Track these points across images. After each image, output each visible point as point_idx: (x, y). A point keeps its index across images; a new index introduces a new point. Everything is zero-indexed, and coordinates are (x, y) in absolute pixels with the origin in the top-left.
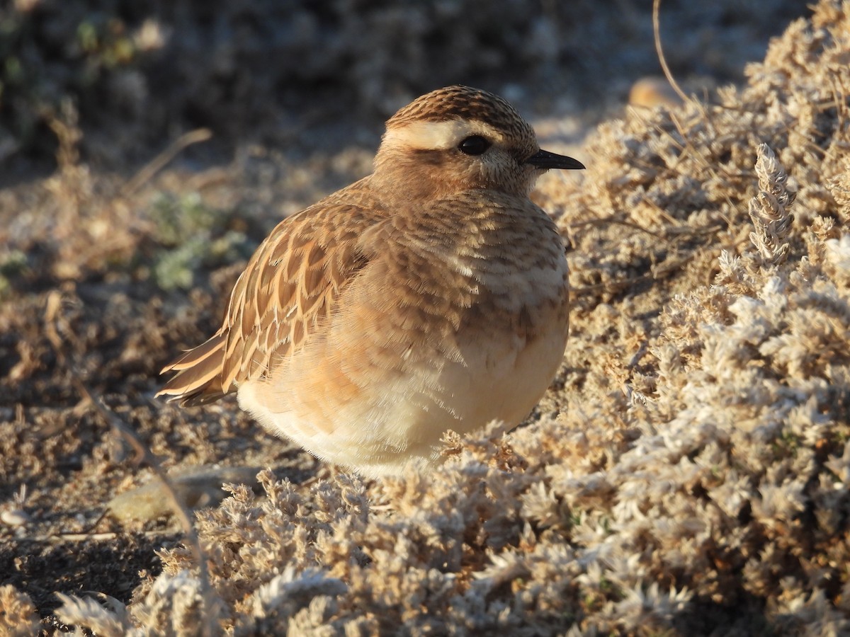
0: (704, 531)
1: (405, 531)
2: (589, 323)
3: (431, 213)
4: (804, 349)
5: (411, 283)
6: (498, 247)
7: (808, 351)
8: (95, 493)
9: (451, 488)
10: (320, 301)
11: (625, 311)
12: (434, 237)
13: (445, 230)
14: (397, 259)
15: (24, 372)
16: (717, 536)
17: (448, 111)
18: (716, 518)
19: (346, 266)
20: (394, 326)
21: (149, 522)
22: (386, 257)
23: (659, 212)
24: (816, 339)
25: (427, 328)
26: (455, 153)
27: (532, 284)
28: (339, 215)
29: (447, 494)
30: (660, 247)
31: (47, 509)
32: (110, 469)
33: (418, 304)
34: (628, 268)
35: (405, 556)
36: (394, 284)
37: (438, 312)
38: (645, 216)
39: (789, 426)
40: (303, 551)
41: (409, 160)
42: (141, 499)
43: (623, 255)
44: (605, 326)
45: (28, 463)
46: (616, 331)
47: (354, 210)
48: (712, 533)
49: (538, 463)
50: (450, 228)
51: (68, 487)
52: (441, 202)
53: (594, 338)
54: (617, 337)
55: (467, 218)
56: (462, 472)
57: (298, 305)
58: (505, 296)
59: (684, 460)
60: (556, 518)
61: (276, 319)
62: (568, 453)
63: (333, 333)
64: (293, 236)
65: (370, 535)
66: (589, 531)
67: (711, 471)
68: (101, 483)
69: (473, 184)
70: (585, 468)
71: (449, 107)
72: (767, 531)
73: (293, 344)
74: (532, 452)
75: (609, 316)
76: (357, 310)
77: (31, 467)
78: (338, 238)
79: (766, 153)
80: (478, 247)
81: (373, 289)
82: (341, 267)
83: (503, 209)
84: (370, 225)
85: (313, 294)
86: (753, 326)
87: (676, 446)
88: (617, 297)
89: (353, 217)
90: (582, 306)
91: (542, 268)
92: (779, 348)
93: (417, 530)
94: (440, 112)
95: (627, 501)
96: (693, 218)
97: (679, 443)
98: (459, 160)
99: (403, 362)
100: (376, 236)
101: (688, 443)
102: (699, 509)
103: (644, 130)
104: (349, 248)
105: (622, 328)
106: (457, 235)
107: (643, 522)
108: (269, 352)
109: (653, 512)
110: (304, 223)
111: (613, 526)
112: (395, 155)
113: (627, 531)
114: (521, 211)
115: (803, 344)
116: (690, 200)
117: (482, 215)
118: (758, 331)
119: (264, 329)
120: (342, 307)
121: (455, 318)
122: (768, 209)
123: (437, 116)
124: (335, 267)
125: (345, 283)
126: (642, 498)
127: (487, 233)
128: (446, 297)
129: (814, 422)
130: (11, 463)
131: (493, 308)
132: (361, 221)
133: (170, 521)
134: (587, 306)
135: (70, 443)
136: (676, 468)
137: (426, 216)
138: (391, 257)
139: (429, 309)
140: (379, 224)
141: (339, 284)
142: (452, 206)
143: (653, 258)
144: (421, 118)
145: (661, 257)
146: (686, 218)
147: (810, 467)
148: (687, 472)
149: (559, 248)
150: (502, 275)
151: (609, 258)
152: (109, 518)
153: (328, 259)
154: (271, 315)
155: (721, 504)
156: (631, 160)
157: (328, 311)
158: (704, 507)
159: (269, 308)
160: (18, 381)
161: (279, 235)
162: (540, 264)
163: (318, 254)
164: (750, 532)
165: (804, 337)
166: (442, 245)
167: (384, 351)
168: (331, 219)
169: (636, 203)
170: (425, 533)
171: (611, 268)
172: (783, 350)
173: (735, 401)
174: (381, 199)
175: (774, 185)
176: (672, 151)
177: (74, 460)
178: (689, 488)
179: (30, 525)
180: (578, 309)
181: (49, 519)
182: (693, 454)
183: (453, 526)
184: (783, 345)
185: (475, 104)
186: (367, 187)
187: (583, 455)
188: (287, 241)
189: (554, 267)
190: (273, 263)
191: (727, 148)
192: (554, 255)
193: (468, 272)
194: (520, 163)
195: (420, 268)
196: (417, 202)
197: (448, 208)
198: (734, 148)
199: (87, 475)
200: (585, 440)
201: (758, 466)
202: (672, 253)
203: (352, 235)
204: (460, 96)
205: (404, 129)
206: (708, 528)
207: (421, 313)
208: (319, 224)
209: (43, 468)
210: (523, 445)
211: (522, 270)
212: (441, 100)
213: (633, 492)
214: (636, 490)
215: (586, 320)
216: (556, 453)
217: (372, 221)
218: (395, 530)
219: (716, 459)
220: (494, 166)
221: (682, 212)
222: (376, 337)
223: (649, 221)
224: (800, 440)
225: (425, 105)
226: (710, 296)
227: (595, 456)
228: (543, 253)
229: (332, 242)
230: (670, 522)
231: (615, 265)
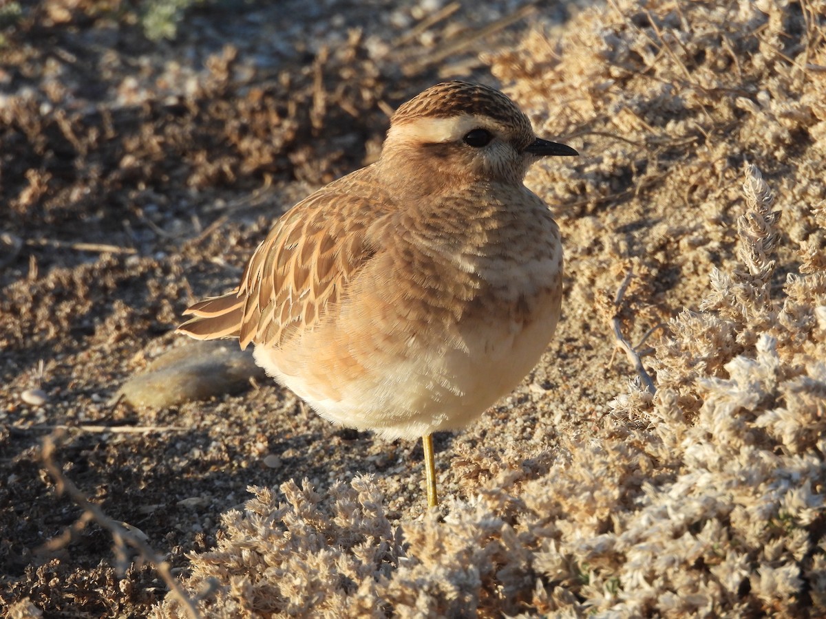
0: (706, 605)
1: (426, 587)
2: (575, 230)
3: (438, 211)
4: (798, 424)
5: (416, 278)
6: (499, 245)
7: (801, 426)
8: (108, 364)
9: (467, 541)
10: (331, 285)
11: (609, 225)
12: (441, 237)
13: (451, 230)
14: (402, 255)
15: (32, 196)
16: (719, 610)
17: (453, 107)
18: (717, 594)
19: (355, 256)
20: (400, 317)
21: (161, 411)
22: (391, 252)
23: (638, 120)
24: (809, 416)
25: (430, 319)
26: (460, 145)
27: (531, 276)
28: (348, 206)
29: (464, 547)
30: (641, 156)
31: (63, 384)
32: (121, 338)
33: (422, 297)
34: (609, 178)
35: (426, 611)
36: (399, 277)
37: (441, 304)
38: (626, 123)
39: (785, 507)
40: (326, 573)
41: (417, 154)
42: (154, 388)
43: (606, 166)
44: (590, 238)
45: (43, 326)
46: (600, 243)
47: (362, 201)
48: (713, 606)
49: (548, 516)
50: (456, 228)
51: (82, 356)
52: (447, 199)
53: (580, 250)
54: (601, 249)
55: (472, 217)
56: (478, 526)
57: (311, 288)
58: (505, 288)
59: (687, 535)
60: (565, 573)
61: (290, 297)
62: (576, 509)
63: (342, 317)
64: (307, 223)
65: (392, 590)
66: (598, 595)
67: (712, 547)
68: (112, 353)
69: (478, 177)
70: (592, 526)
71: (453, 104)
72: (765, 606)
73: (303, 323)
74: (542, 505)
75: (594, 229)
76: (364, 299)
77: (46, 331)
78: (346, 229)
79: (754, 173)
80: (481, 245)
81: (380, 281)
82: (350, 258)
83: (506, 206)
84: (378, 217)
85: (324, 280)
86: (749, 392)
87: (679, 519)
88: (601, 206)
89: (362, 208)
90: (568, 215)
91: (539, 260)
92: (775, 422)
93: (437, 586)
94: (446, 108)
95: (634, 570)
96: (671, 125)
97: (682, 516)
98: (463, 152)
99: (407, 348)
100: (382, 230)
101: (691, 516)
102: (702, 584)
103: (622, 21)
104: (358, 239)
105: (606, 240)
106: (463, 235)
107: (648, 592)
108: (282, 326)
109: (659, 583)
110: (317, 211)
111: (621, 595)
112: (404, 150)
113: (633, 599)
114: (521, 205)
115: (796, 420)
116: (668, 107)
117: (486, 214)
118: (754, 398)
119: (279, 304)
120: (351, 294)
121: (458, 310)
122: (755, 228)
123: (442, 112)
124: (345, 257)
125: (354, 271)
126: (648, 569)
127: (490, 232)
128: (450, 290)
129: (808, 505)
130: (28, 324)
131: (493, 299)
132: (368, 213)
133: (181, 410)
134: (572, 214)
135: (83, 305)
136: (679, 542)
137: (434, 216)
138: (397, 252)
139: (432, 302)
140: (386, 216)
141: (349, 273)
142: (458, 205)
143: (634, 169)
144: (427, 115)
145: (642, 169)
146: (664, 125)
147: (804, 549)
148: (689, 547)
149: (556, 237)
150: (503, 269)
151: (593, 168)
152: (124, 404)
153: (338, 248)
154: (286, 293)
155: (722, 581)
156: (610, 57)
157: (338, 298)
158: (706, 584)
159: (284, 288)
160: (26, 206)
161: (295, 219)
162: (538, 256)
163: (329, 243)
164: (749, 607)
165: (798, 414)
166: (449, 245)
167: (390, 338)
168: (341, 209)
169: (617, 111)
170: (444, 589)
171: (595, 179)
172: (777, 424)
173: (734, 484)
174: (391, 193)
175: (761, 205)
176: (649, 49)
177: (86, 323)
178: (692, 563)
179: (49, 406)
180: (564, 218)
181: (66, 398)
182: (695, 527)
183: (470, 582)
184: (777, 419)
185: (476, 99)
186: (377, 180)
187: (591, 512)
188: (302, 226)
189: (551, 257)
190: (287, 247)
191: (701, 48)
192: (551, 245)
193: (471, 268)
194: (520, 153)
195: (424, 265)
196: (424, 200)
197: (455, 207)
198: (708, 50)
199: (100, 342)
200: (592, 500)
201: (757, 545)
202: (653, 164)
203: (360, 226)
204: (461, 92)
205: (409, 125)
206: (710, 604)
207: (424, 304)
208: (329, 213)
209: (57, 333)
210: (535, 499)
211: (520, 264)
212: (444, 97)
213: (639, 563)
214: (642, 561)
215: (572, 227)
216: (565, 509)
217: (379, 214)
218: (416, 586)
219: (717, 535)
220: (496, 159)
221: (661, 119)
222: (380, 324)
223: (629, 127)
224: (795, 521)
225: (429, 103)
226: (704, 330)
227: (602, 514)
228: (542, 247)
229: (341, 232)
230: (675, 597)
231: (598, 173)
